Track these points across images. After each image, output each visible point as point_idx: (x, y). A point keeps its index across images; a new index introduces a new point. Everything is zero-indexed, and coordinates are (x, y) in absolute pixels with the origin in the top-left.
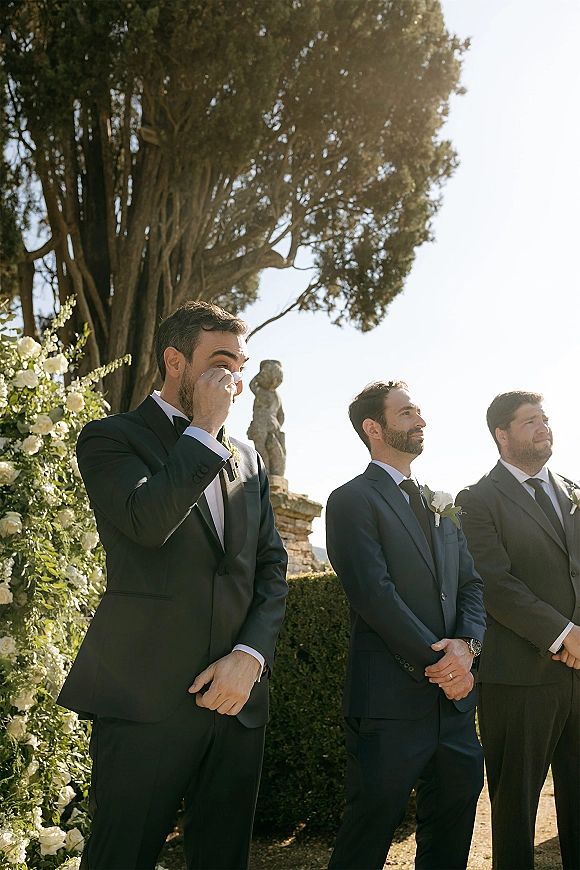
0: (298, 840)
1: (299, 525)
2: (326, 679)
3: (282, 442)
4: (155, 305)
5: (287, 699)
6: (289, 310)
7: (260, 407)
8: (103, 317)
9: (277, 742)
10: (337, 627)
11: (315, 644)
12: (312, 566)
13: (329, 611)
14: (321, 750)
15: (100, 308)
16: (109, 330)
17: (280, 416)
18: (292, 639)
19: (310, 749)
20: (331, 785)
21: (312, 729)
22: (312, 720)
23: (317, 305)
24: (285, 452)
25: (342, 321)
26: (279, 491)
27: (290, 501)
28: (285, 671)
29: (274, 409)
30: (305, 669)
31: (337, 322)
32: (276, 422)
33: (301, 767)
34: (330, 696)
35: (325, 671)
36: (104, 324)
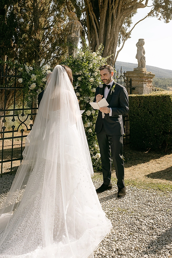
0: (149, 152)
1: (149, 80)
2: (156, 118)
3: (144, 59)
4: (111, 21)
5: (147, 122)
6: (145, 18)
7: (139, 51)
8: (98, 24)
9: (144, 131)
10: (158, 107)
11: (153, 110)
12: (152, 89)
13: (156, 103)
14: (155, 133)
15: (97, 22)
16: (99, 27)
17: (144, 53)
18: (148, 109)
19: (152, 133)
20: (157, 141)
21: (152, 129)
22: (152, 127)
23: (154, 15)
24: (145, 62)
25: (161, 19)
26: (144, 72)
27: (147, 75)
28: (146, 116)
29: (142, 51)
30: (151, 116)
31: (159, 19)
32: (143, 54)
33: (150, 137)
34: (156, 122)
35: (155, 116)
36: (98, 26)
